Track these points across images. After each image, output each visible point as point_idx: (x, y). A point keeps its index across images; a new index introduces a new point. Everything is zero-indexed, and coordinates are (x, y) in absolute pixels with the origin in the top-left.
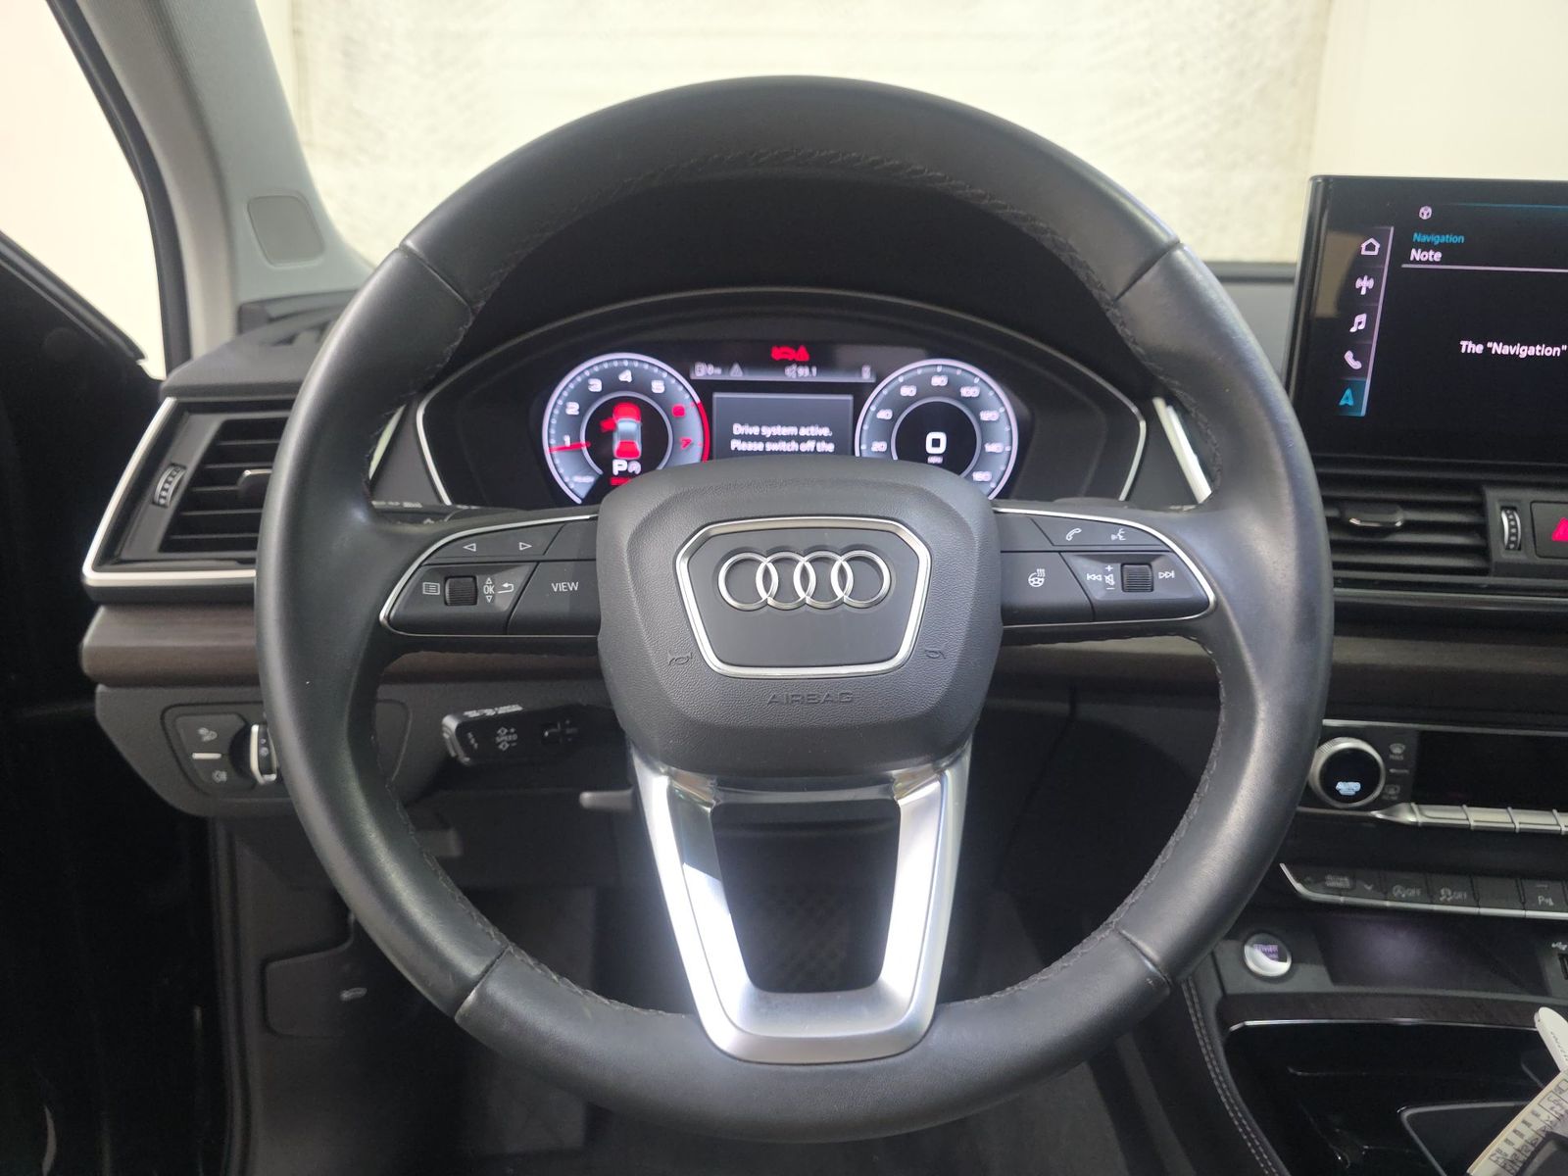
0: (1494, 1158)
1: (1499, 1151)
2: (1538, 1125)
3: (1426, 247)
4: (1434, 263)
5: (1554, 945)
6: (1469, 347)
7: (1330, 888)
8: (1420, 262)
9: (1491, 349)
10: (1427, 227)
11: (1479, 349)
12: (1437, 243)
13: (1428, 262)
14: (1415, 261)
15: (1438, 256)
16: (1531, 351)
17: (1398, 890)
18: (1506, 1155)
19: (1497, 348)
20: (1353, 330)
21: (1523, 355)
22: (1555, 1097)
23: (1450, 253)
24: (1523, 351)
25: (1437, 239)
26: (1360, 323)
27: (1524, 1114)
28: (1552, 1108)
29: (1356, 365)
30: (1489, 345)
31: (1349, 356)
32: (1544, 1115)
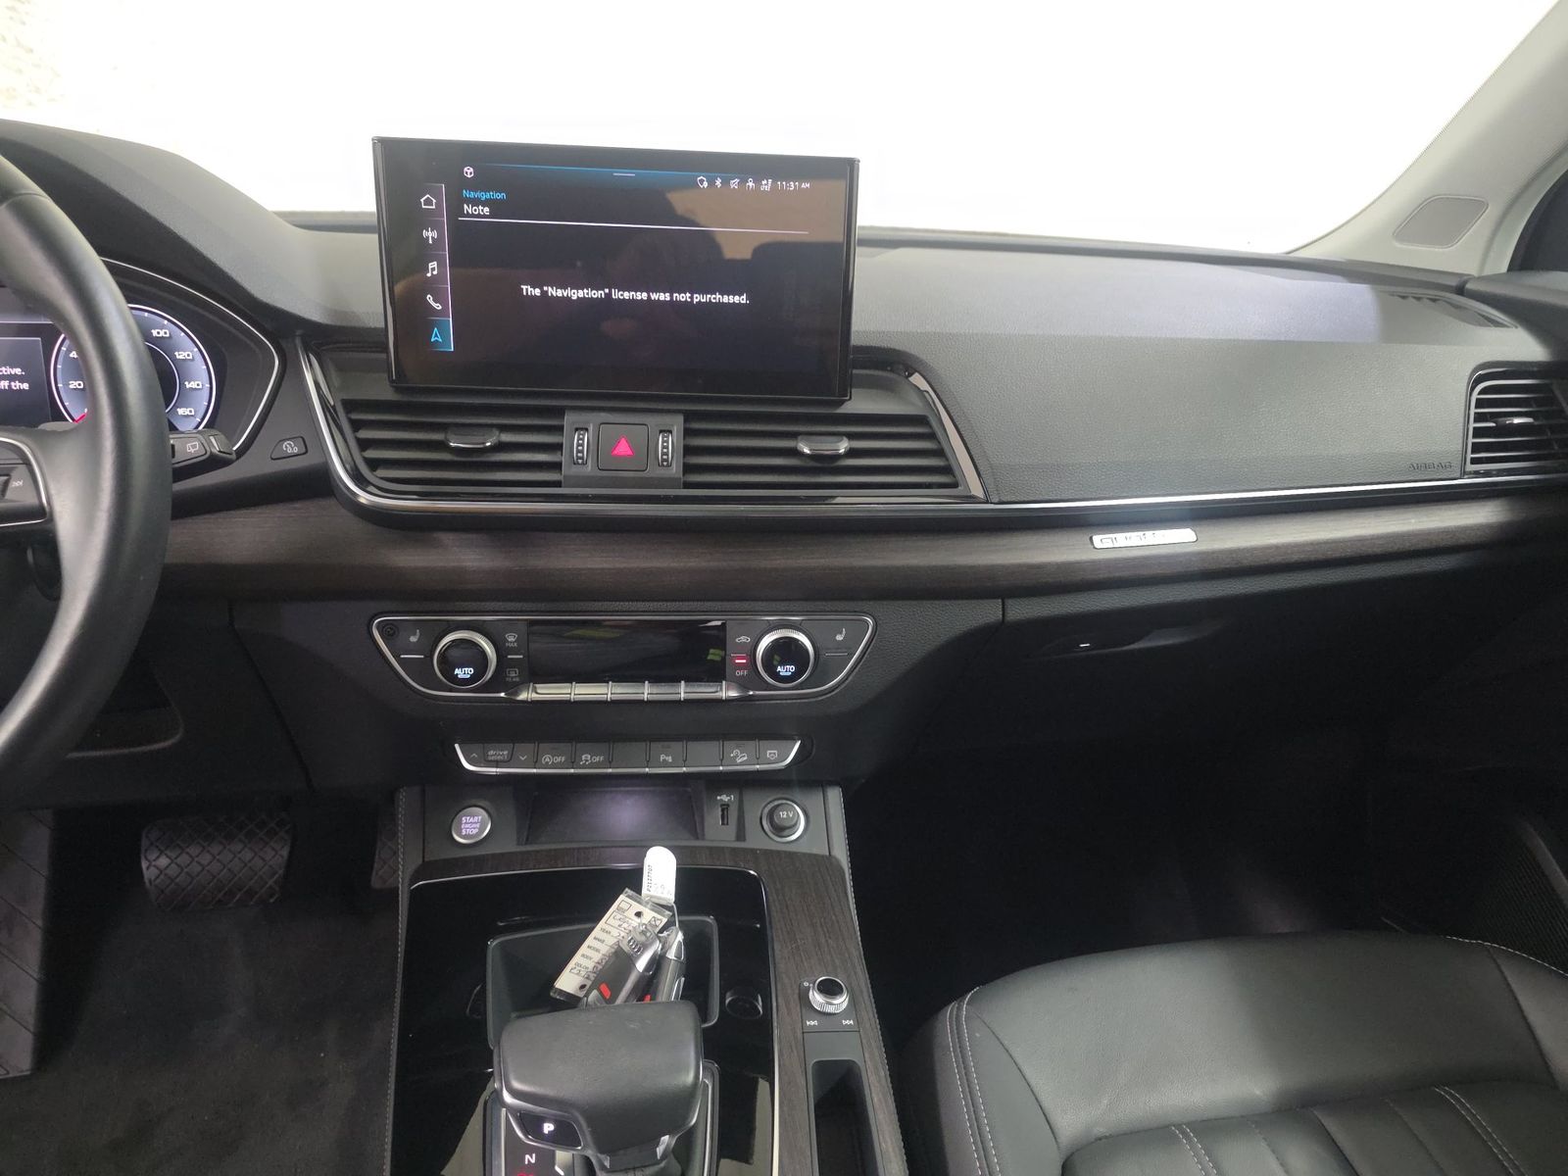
0: (575, 971)
1: (578, 965)
2: (611, 941)
3: (476, 202)
4: (485, 216)
5: (719, 798)
6: (527, 289)
7: (491, 761)
8: (473, 216)
9: (547, 292)
10: (472, 185)
11: (537, 292)
12: (483, 198)
13: (479, 216)
14: (468, 215)
15: (487, 209)
16: (581, 294)
17: (547, 759)
18: (587, 968)
19: (552, 291)
20: (429, 275)
21: (575, 297)
22: (619, 916)
23: (497, 208)
24: (576, 294)
25: (484, 196)
26: (433, 269)
27: (596, 932)
28: (620, 926)
29: (438, 306)
30: (545, 288)
31: (430, 298)
32: (615, 932)
